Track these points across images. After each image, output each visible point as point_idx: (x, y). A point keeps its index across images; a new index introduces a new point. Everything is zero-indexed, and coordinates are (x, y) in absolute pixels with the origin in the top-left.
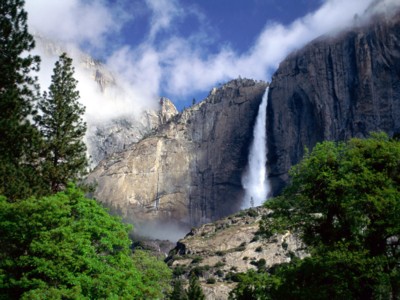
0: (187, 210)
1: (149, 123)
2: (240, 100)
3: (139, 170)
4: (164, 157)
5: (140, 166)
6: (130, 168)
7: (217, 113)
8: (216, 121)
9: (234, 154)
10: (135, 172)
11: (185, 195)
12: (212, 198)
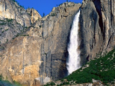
0: (38, 73)
1: (24, 24)
2: (67, 14)
3: (14, 54)
4: (27, 46)
5: (14, 52)
6: (9, 53)
7: (55, 22)
8: (54, 26)
9: (62, 44)
10: (11, 55)
11: (38, 66)
12: (51, 67)
